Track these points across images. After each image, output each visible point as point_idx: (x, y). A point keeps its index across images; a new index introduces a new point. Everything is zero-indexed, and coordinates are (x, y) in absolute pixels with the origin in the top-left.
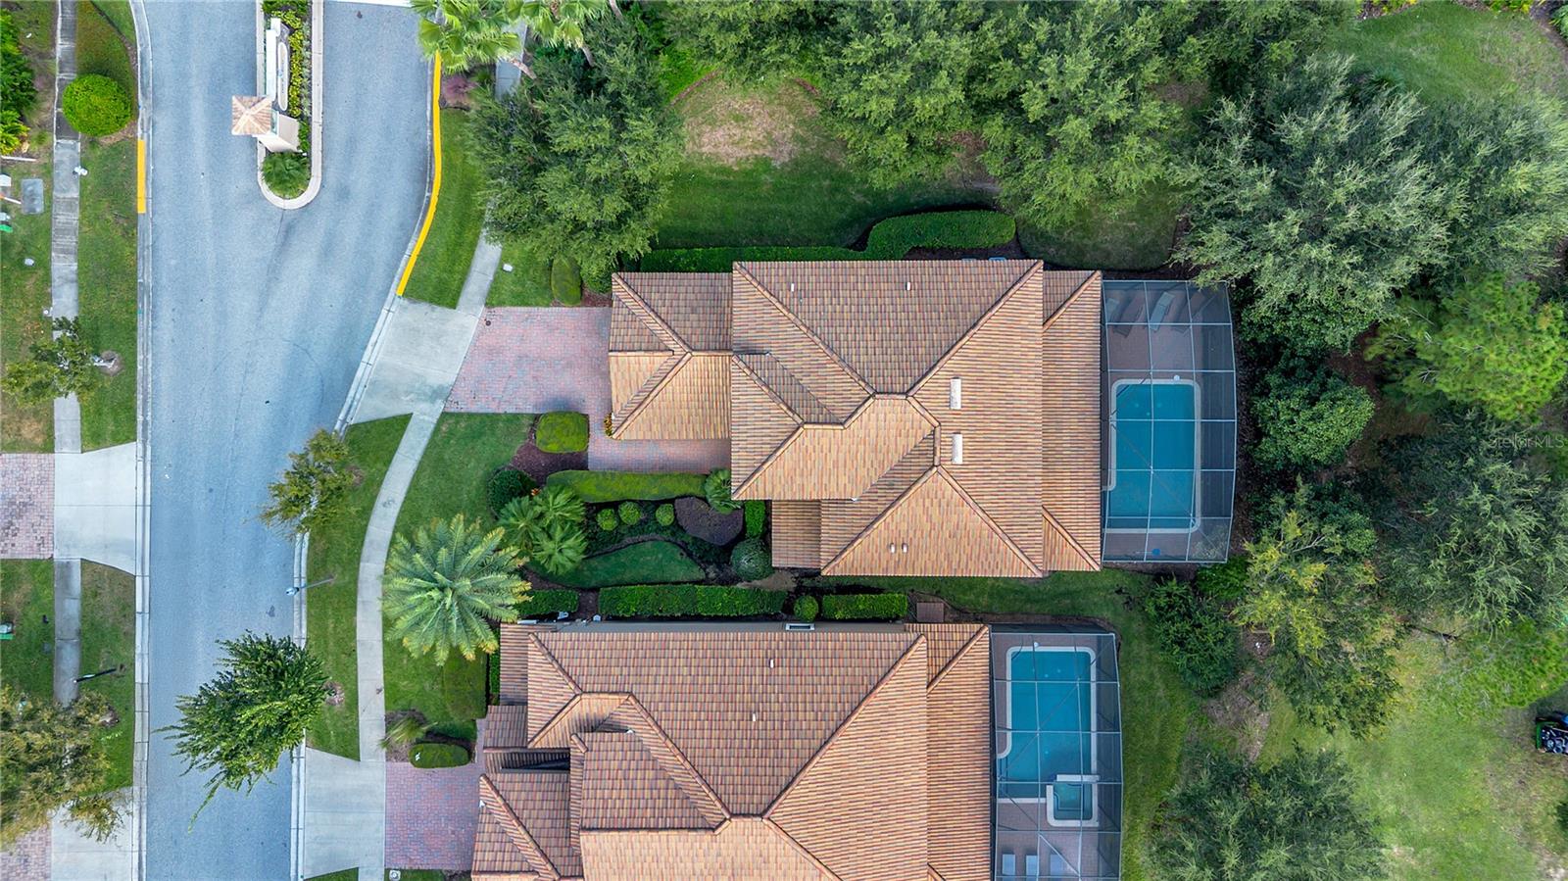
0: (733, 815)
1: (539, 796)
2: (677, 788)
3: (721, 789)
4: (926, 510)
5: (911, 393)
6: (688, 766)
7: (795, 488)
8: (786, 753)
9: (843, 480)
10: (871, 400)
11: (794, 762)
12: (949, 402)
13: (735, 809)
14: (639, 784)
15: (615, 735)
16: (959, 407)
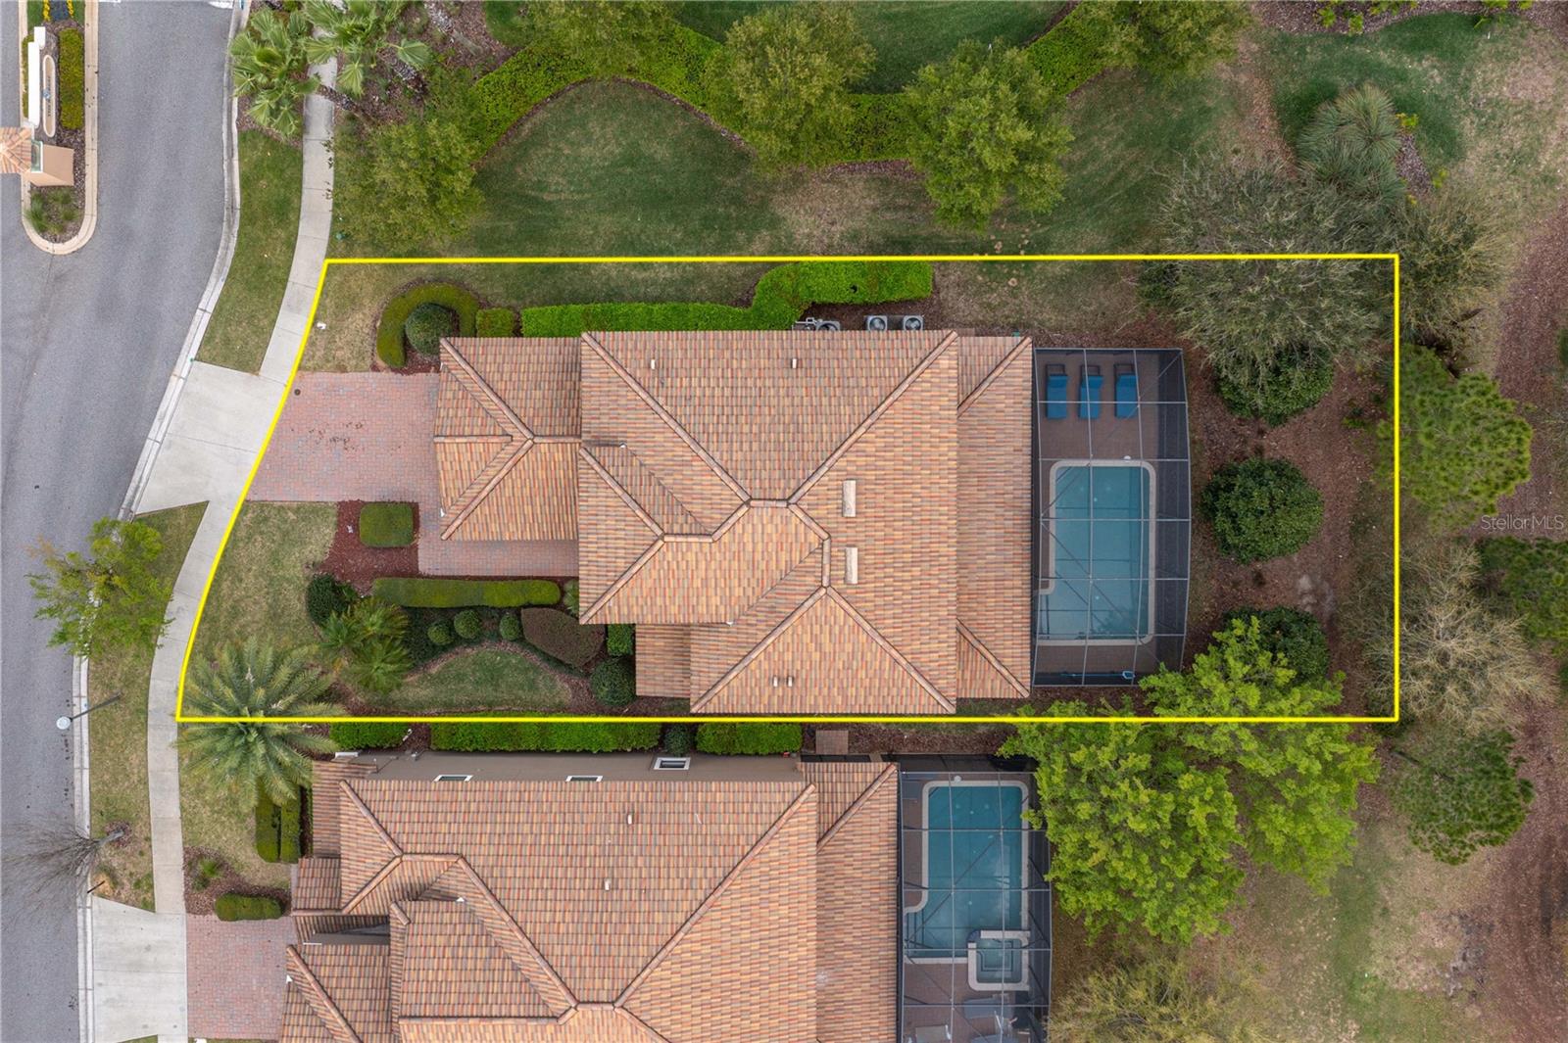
0: (579, 1002)
1: (356, 971)
2: (516, 969)
3: (566, 973)
4: (814, 638)
5: (793, 500)
6: (528, 944)
7: (656, 610)
8: (645, 929)
9: (715, 601)
10: (745, 508)
11: (653, 940)
12: (842, 508)
13: (583, 996)
14: (470, 964)
15: (443, 905)
16: (853, 515)
